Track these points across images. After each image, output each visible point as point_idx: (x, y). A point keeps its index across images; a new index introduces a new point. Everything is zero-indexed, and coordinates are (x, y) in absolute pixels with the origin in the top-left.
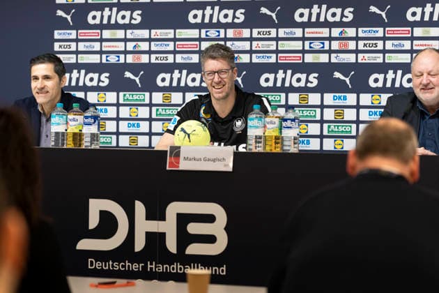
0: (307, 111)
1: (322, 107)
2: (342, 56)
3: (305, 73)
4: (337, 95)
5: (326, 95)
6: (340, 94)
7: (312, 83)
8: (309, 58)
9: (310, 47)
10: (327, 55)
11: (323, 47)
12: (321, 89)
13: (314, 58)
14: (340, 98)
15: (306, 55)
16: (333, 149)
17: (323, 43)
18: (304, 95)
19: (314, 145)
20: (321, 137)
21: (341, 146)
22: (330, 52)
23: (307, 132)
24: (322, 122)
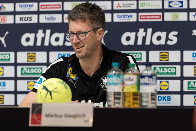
0: (168, 68)
1: (182, 64)
3: (164, 31)
5: (185, 52)
7: (171, 40)
8: (169, 17)
9: (170, 6)
10: (186, 14)
11: (182, 6)
12: (180, 47)
13: (173, 17)
15: (166, 14)
18: (164, 52)
20: (182, 93)
23: (168, 89)
24: (182, 78)
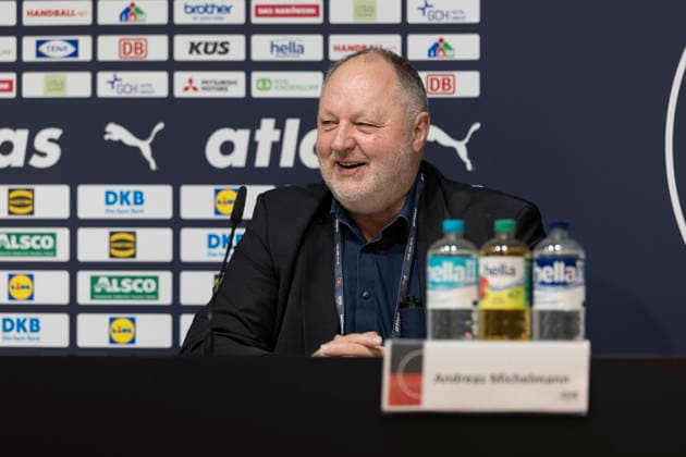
2: (127, 77)
4: (117, 189)
6: (125, 188)
14: (124, 197)
16: (106, 344)
17: (75, 43)
19: (52, 333)
21: (129, 337)
22: (95, 66)
